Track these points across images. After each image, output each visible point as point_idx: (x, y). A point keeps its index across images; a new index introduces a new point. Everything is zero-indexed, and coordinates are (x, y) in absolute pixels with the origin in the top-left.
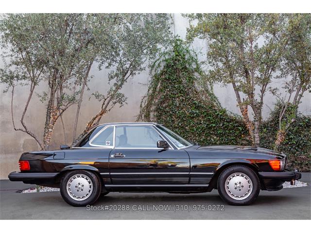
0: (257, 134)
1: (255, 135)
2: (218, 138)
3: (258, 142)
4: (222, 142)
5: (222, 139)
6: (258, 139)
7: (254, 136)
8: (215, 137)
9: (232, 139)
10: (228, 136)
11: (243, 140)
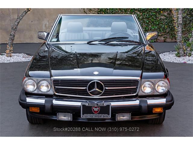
0: (181, 15)
1: (179, 15)
2: (141, 14)
3: (181, 22)
4: (144, 17)
5: (144, 15)
6: (181, 19)
7: (178, 17)
8: (138, 13)
9: (153, 15)
10: (149, 12)
11: (162, 15)
